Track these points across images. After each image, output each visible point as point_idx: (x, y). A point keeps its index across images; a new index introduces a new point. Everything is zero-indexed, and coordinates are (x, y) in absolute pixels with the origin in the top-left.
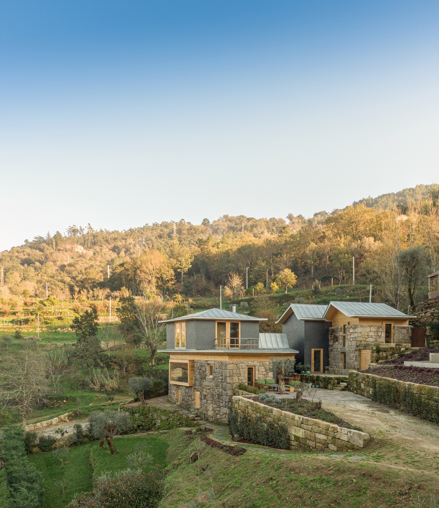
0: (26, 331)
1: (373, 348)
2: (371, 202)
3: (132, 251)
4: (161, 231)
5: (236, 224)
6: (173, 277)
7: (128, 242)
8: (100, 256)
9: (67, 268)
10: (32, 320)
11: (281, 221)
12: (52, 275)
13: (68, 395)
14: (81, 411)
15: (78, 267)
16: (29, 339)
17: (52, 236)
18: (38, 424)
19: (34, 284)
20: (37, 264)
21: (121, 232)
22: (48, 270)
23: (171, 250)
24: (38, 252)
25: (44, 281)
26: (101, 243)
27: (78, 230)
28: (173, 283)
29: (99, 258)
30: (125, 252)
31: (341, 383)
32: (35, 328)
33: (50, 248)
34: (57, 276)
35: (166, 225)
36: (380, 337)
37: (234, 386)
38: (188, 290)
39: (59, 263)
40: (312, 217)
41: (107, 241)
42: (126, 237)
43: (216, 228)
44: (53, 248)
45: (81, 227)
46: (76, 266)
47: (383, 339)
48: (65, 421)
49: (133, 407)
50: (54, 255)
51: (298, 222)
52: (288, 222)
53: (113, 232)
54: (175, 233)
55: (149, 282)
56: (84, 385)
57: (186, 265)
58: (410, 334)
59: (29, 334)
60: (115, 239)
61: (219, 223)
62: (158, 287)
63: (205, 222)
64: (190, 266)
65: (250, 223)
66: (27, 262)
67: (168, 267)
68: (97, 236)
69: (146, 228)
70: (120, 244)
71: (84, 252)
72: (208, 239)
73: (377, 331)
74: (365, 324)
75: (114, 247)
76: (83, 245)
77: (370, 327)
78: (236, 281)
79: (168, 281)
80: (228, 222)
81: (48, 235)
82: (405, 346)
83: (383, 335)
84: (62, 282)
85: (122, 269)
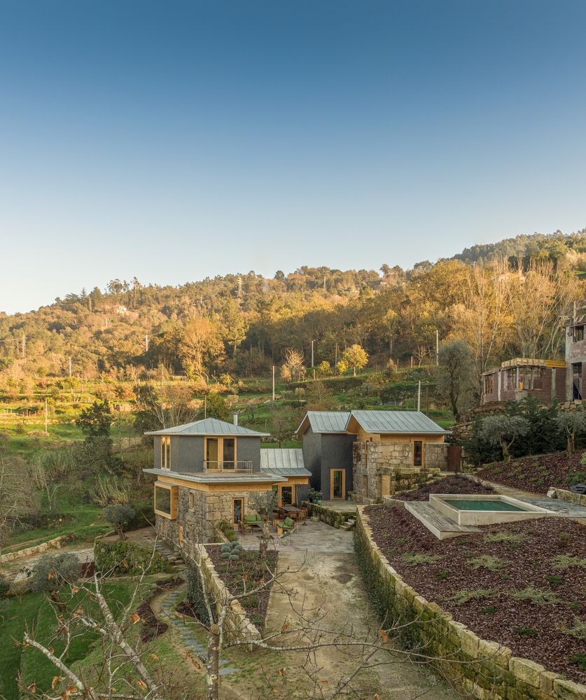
0: (32, 423)
1: (391, 474)
2: (485, 249)
3: (186, 312)
4: (225, 286)
5: (317, 278)
6: (222, 352)
7: (183, 300)
8: (146, 319)
9: (104, 335)
10: (42, 409)
11: (373, 274)
12: (84, 344)
13: (65, 512)
14: (77, 534)
15: (116, 333)
16: (35, 434)
17: (88, 293)
18: (20, 553)
19: (61, 356)
20: (68, 329)
21: (175, 287)
22: (79, 337)
23: (226, 315)
24: (70, 314)
25: (73, 351)
26: (149, 302)
27: (121, 285)
28: (223, 359)
29: (145, 323)
30: (178, 314)
31: (349, 520)
32: (43, 419)
33: (85, 309)
34: (90, 346)
35: (231, 279)
36: (406, 458)
37: (216, 523)
38: (241, 368)
39: (94, 329)
40: (412, 268)
41: (157, 299)
42: (181, 295)
43: (291, 283)
44: (89, 309)
45: (125, 282)
46: (114, 332)
47: (411, 460)
48: (56, 548)
49: (110, 542)
50: (90, 318)
51: (394, 275)
52: (381, 275)
53: (165, 288)
54: (240, 289)
55: (193, 358)
56: (87, 499)
57: (238, 335)
58: (446, 454)
59: (35, 428)
60: (167, 297)
61: (295, 276)
62: (204, 364)
63: (279, 275)
64: (245, 338)
65: (334, 277)
66: (57, 327)
67: (217, 338)
68: (145, 293)
69: (206, 282)
70: (172, 303)
71: (128, 314)
72: (272, 301)
73: (403, 451)
74: (387, 441)
75: (165, 307)
76: (127, 304)
77: (395, 444)
78: (295, 360)
79: (217, 356)
80: (307, 276)
81: (84, 293)
82: (433, 471)
83: (411, 455)
84: (96, 354)
85: (162, 340)
